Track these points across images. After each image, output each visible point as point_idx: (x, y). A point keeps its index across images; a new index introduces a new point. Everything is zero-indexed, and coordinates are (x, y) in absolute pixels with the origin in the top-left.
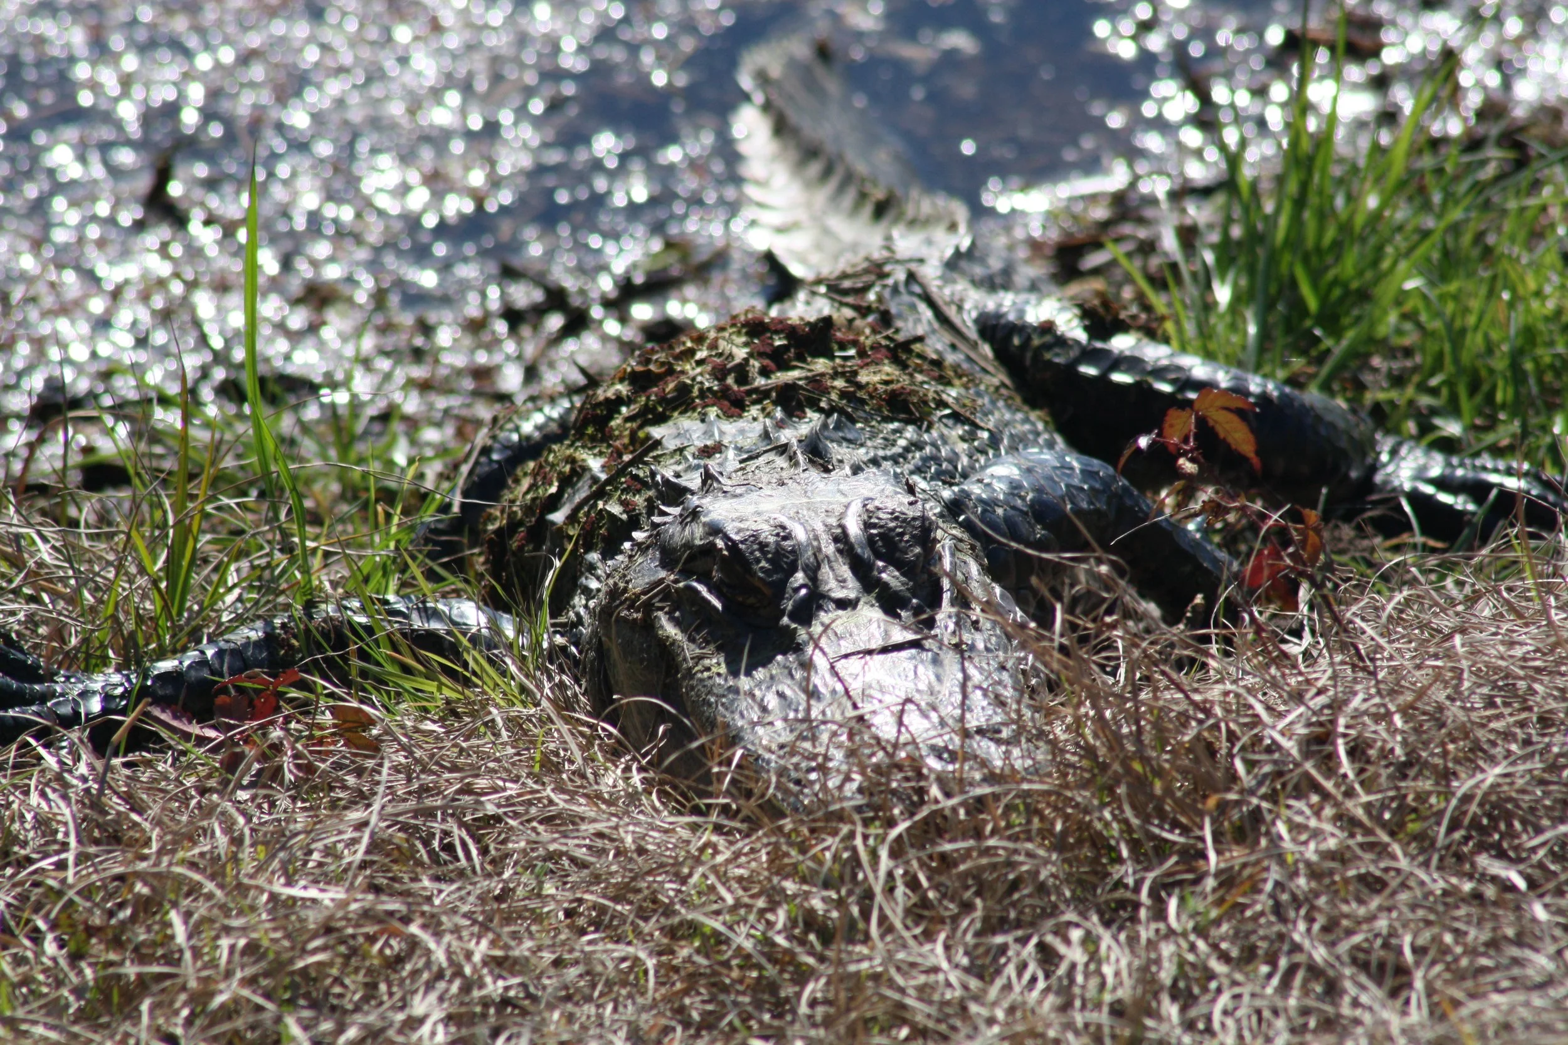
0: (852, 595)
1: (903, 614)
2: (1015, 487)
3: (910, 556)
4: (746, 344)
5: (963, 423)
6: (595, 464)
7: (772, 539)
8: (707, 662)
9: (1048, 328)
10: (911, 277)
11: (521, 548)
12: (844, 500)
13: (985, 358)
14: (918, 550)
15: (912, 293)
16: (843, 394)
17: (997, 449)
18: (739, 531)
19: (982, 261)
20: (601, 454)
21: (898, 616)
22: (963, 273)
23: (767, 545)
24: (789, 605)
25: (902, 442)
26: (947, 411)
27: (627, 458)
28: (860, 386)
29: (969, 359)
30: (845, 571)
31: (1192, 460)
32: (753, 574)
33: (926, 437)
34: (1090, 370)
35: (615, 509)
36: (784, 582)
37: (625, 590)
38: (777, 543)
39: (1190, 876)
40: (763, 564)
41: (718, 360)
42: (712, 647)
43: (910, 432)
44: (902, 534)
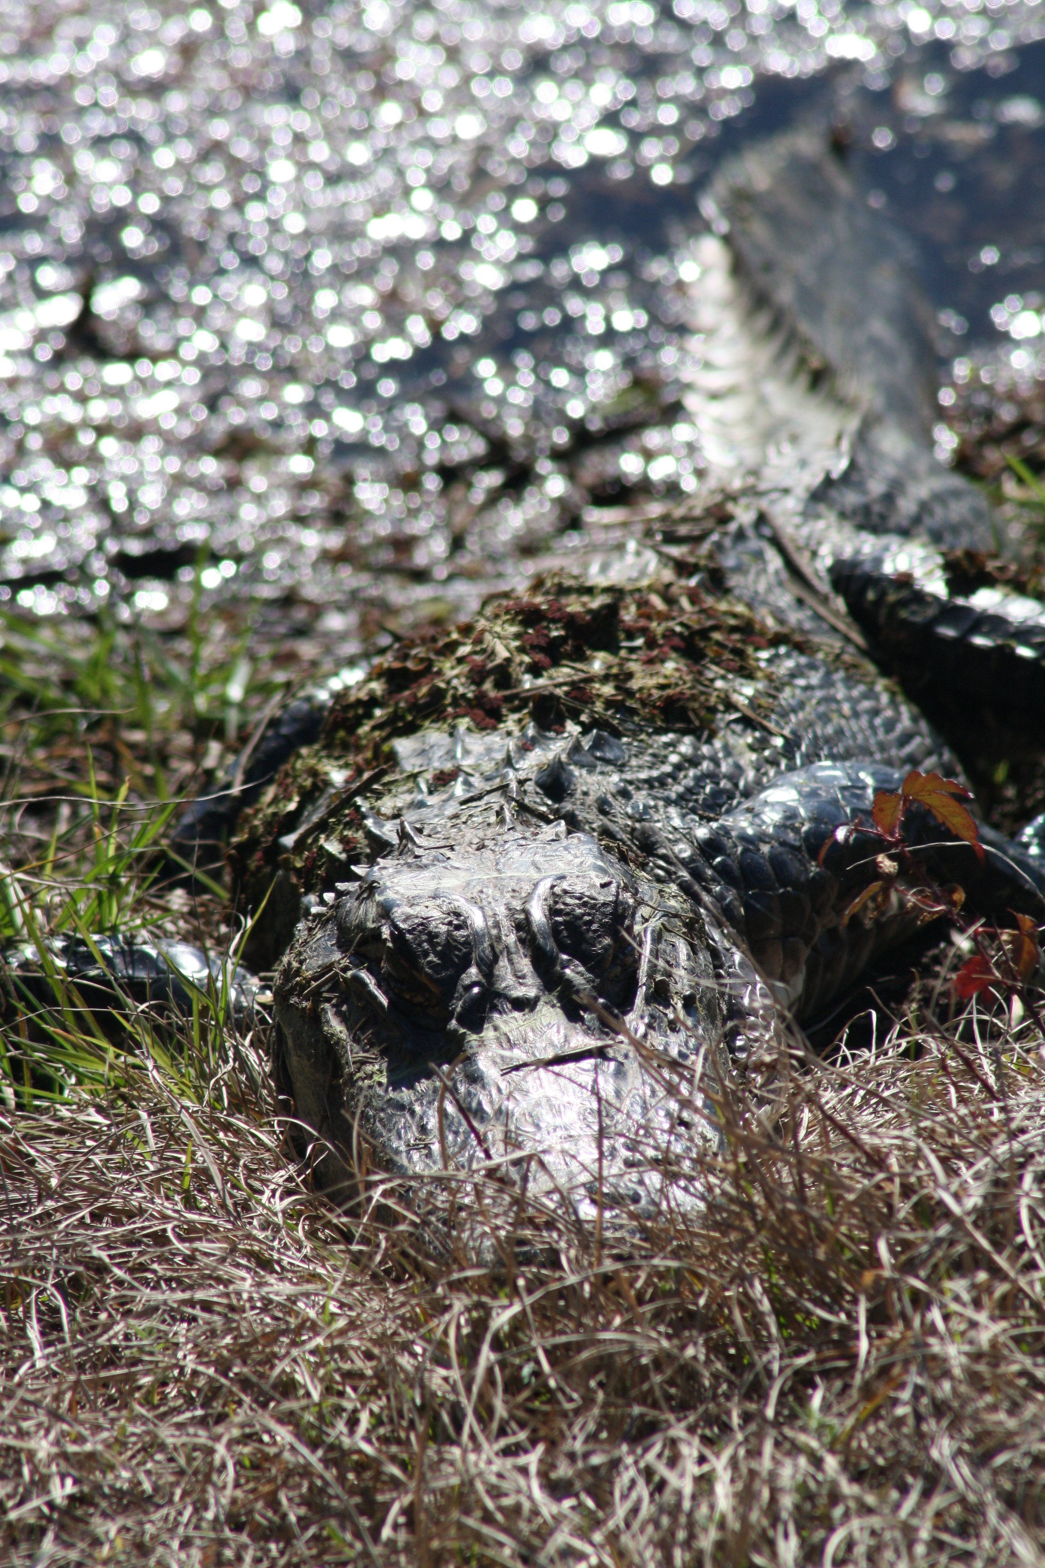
0: (532, 993)
1: (586, 1016)
2: (791, 815)
3: (598, 948)
4: (517, 636)
5: (754, 729)
6: (338, 776)
7: (444, 928)
8: (369, 1068)
9: (905, 581)
10: (762, 519)
11: (259, 869)
12: (536, 876)
13: (836, 613)
14: (607, 941)
15: (761, 536)
16: (609, 703)
17: (791, 758)
18: (408, 918)
19: (860, 487)
20: (346, 766)
21: (581, 1020)
22: (831, 504)
23: (437, 935)
24: (459, 1006)
25: (674, 758)
26: (735, 716)
27: (366, 775)
28: (630, 693)
29: (817, 617)
30: (525, 965)
31: (891, 857)
32: (420, 969)
33: (705, 749)
34: (948, 632)
35: (333, 847)
36: (457, 977)
37: (298, 972)
38: (449, 933)
39: (842, 1364)
40: (432, 958)
41: (478, 658)
42: (375, 1051)
43: (686, 746)
44: (590, 923)
